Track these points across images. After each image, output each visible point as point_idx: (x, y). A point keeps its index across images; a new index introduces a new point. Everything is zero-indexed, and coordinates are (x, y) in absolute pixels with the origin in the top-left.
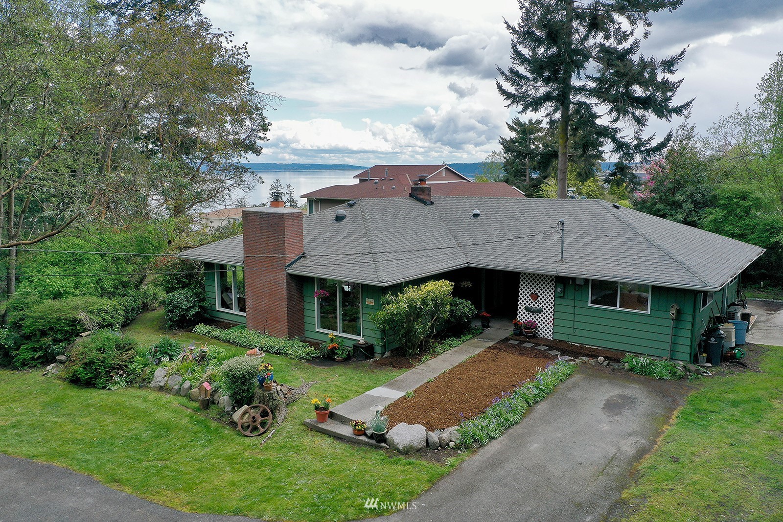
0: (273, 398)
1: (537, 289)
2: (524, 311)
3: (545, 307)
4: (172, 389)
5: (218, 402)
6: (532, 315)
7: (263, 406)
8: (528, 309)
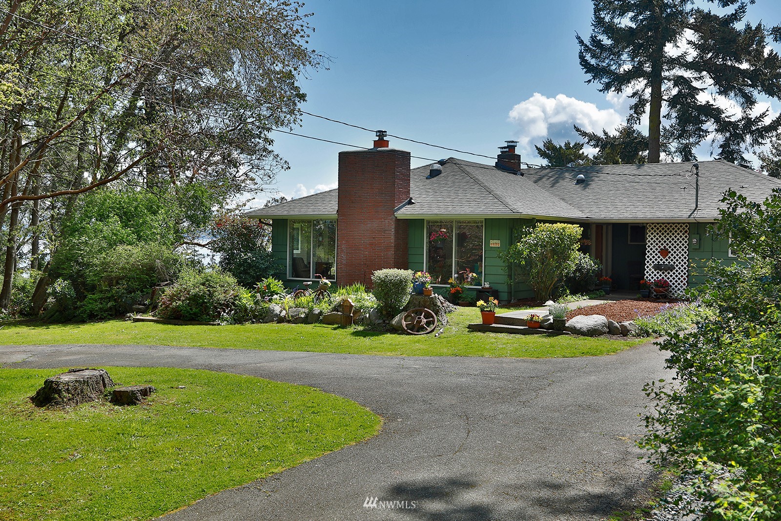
0: (433, 303)
1: (667, 244)
2: (653, 270)
3: (677, 263)
4: (297, 318)
5: (363, 319)
6: (662, 274)
7: (425, 309)
8: (658, 267)
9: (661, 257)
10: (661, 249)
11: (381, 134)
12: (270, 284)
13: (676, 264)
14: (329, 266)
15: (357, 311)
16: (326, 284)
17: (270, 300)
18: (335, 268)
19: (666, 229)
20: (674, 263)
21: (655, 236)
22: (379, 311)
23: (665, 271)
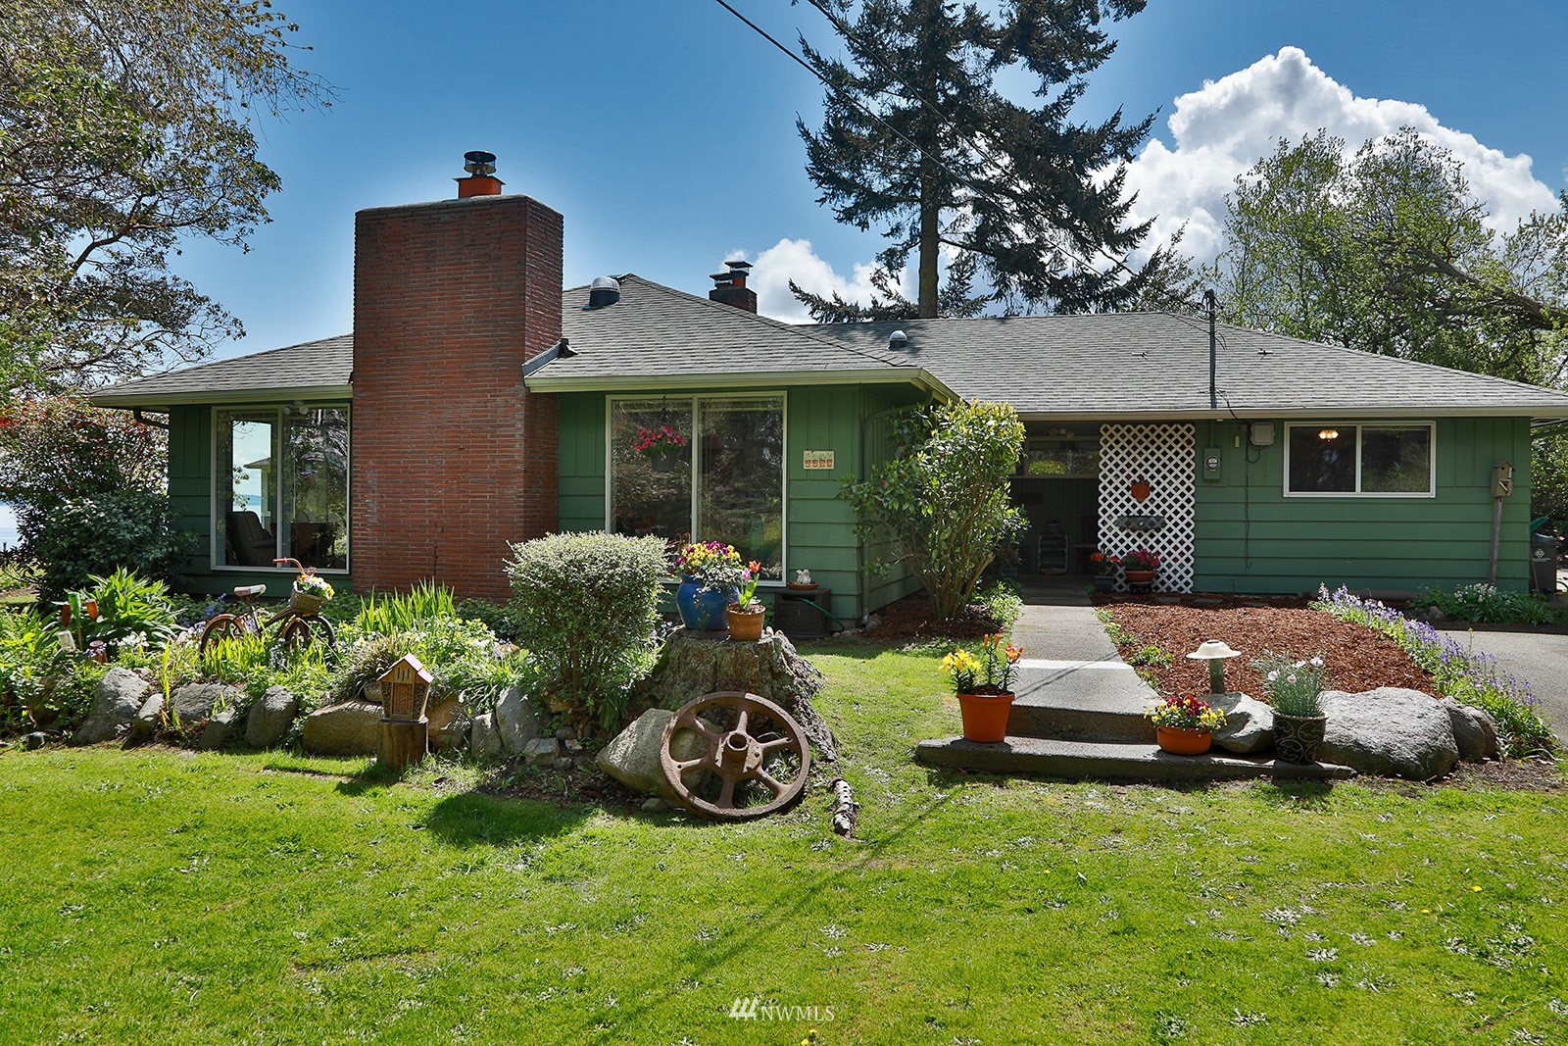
0: (770, 668)
1: (1146, 471)
2: (1116, 529)
3: (1170, 513)
4: (202, 727)
5: (469, 732)
6: (1137, 539)
7: (749, 696)
8: (1128, 523)
9: (1134, 501)
10: (1134, 482)
11: (480, 161)
12: (113, 594)
13: (1167, 516)
14: (327, 533)
15: (442, 697)
16: (315, 591)
17: (111, 654)
18: (346, 539)
19: (1141, 437)
20: (1164, 512)
21: (1117, 454)
22: (536, 700)
23: (1142, 532)
